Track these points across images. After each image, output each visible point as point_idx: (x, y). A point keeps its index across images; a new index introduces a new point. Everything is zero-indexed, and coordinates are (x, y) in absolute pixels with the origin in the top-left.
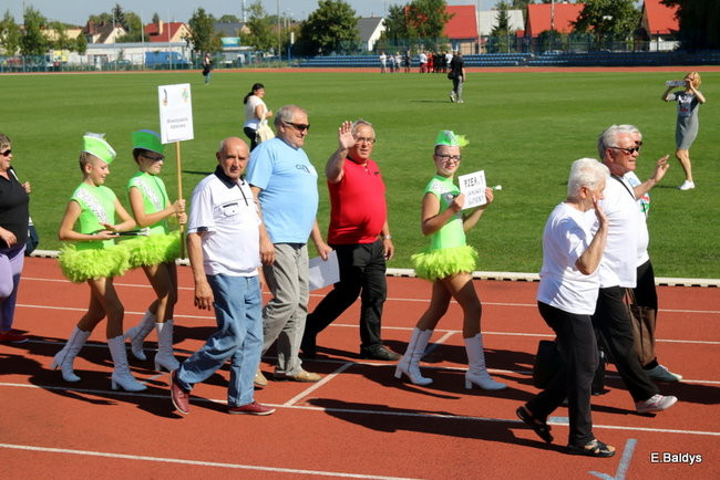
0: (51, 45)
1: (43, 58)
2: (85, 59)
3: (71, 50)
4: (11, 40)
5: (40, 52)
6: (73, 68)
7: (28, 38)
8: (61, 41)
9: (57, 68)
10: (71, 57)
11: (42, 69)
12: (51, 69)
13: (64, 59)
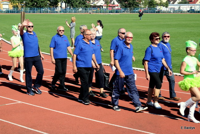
0: (157, 5)
1: (154, 8)
2: (168, 9)
3: (164, 6)
4: (145, 3)
5: (154, 6)
6: (164, 12)
7: (150, 2)
8: (160, 3)
9: (159, 12)
10: (163, 9)
11: (154, 12)
12: (157, 12)
13: (161, 9)
